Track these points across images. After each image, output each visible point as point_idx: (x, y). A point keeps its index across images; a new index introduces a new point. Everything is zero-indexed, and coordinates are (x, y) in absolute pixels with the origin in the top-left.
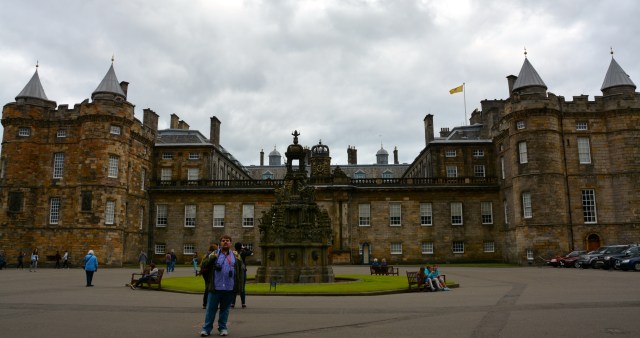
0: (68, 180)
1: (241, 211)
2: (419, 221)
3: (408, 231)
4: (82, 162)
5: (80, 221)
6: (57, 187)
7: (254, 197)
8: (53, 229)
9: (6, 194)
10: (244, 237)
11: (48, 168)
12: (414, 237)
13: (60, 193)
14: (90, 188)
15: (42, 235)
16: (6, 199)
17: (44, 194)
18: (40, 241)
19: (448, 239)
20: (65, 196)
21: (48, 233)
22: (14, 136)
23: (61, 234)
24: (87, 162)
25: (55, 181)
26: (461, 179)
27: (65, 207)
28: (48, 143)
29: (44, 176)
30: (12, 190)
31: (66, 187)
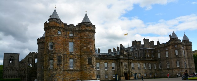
0: (76, 53)
1: (104, 65)
2: (143, 68)
3: (142, 71)
4: (86, 46)
5: (88, 67)
6: (73, 55)
7: (107, 61)
8: (72, 71)
9: (56, 57)
10: (106, 73)
11: (67, 47)
12: (143, 72)
13: (74, 57)
14: (91, 56)
15: (68, 73)
16: (56, 59)
17: (67, 57)
18: (67, 75)
19: (149, 72)
20: (76, 58)
21: (70, 72)
22: (57, 34)
23: (76, 72)
24: (89, 46)
25: (71, 52)
26: (150, 58)
27: (76, 63)
28: (66, 38)
29: (66, 50)
30: (58, 55)
31: (76, 55)
